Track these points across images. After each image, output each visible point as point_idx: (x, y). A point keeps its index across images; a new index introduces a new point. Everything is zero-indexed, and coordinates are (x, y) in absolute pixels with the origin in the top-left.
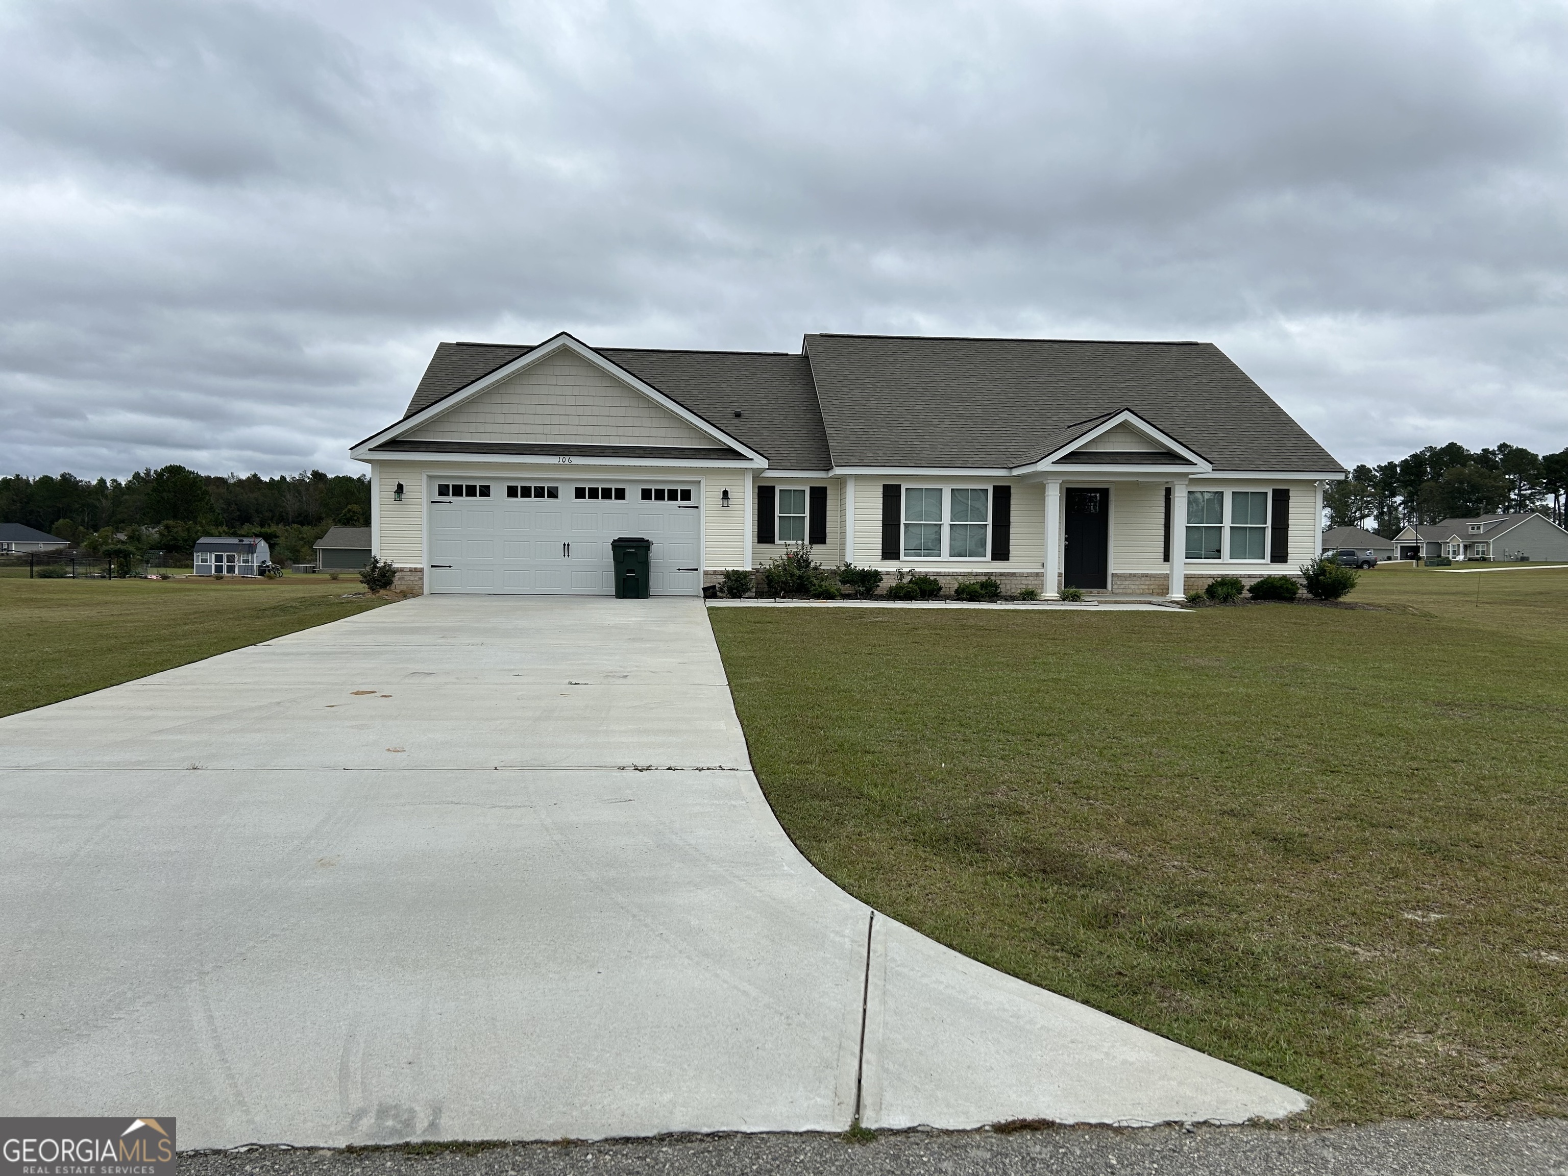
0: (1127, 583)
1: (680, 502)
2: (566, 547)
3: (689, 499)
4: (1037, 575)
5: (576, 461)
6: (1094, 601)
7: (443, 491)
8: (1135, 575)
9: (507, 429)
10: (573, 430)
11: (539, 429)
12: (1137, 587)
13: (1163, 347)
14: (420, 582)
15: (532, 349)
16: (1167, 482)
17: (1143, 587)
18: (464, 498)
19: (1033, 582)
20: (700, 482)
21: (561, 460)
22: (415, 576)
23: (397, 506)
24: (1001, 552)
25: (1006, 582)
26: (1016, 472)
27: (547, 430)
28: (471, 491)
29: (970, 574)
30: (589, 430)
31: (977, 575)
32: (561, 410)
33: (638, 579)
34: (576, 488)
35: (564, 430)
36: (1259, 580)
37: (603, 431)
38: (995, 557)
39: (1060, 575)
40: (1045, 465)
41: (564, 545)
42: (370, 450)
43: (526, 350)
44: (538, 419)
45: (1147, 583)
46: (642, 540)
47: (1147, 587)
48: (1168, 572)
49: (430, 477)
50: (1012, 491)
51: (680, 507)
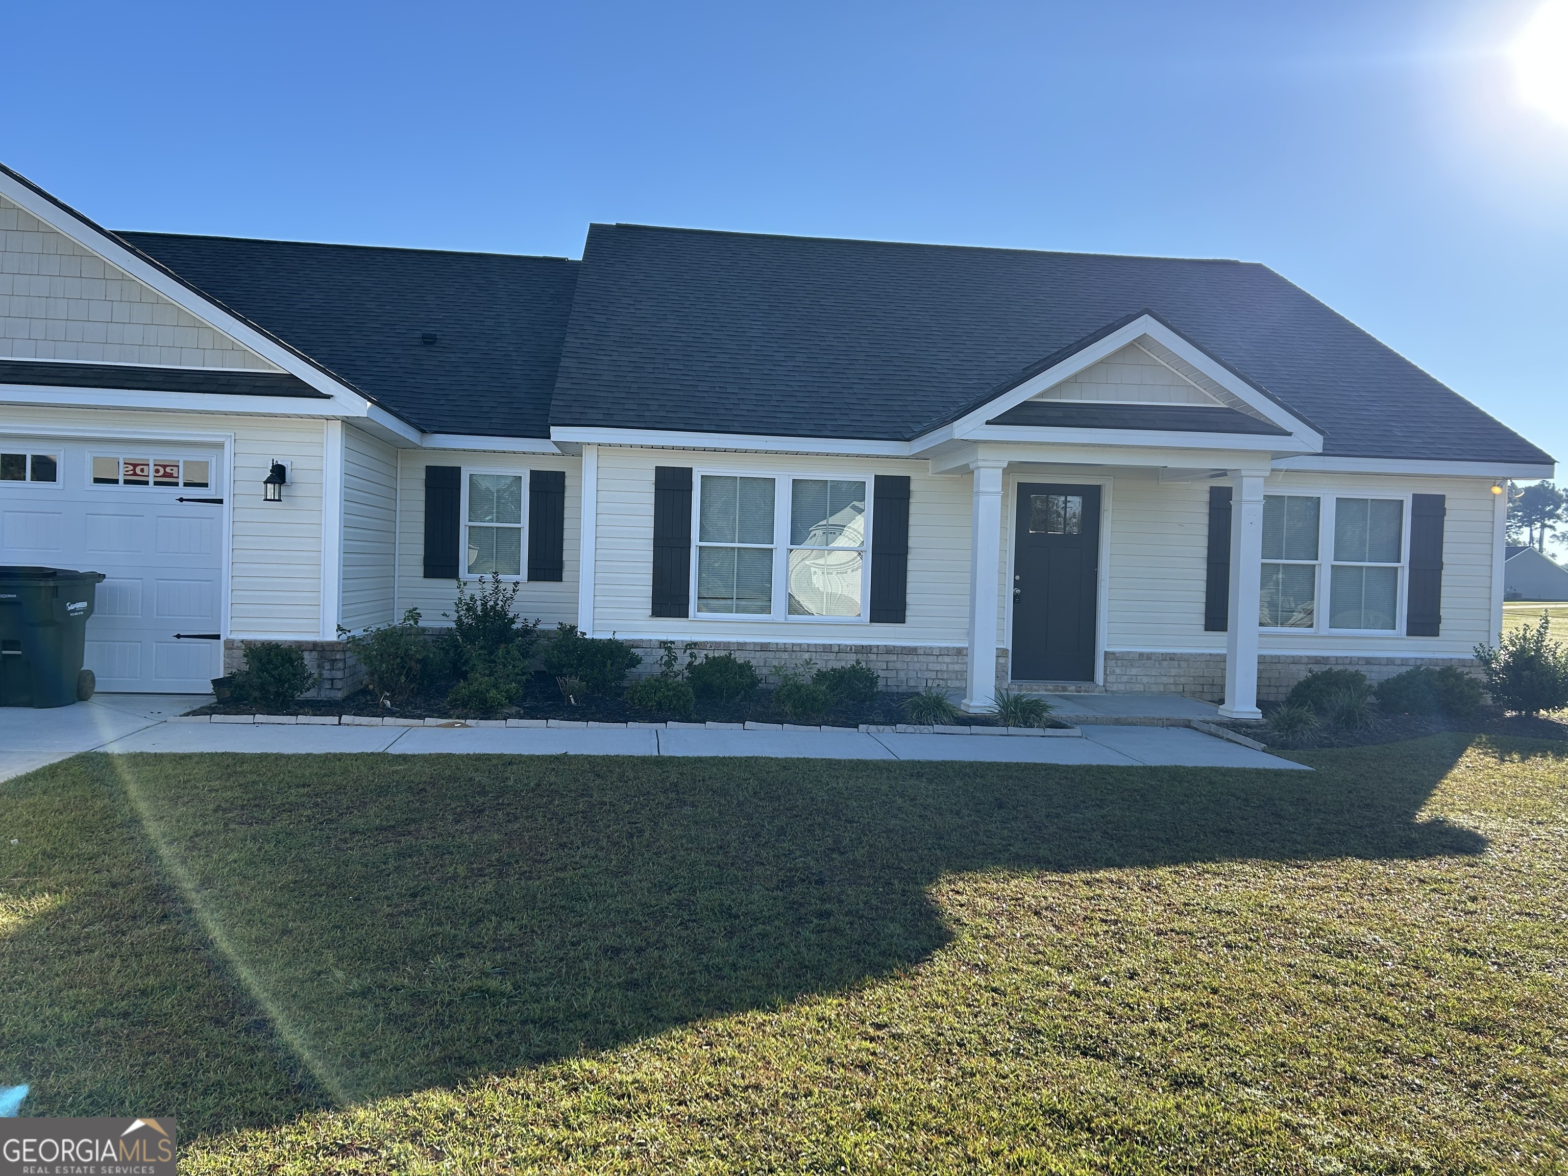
0: (1134, 671)
1: (180, 490)
3: (204, 483)
4: (959, 652)
8: (1149, 657)
12: (1153, 680)
16: (1223, 473)
17: (1165, 680)
19: (951, 667)
20: (221, 446)
24: (889, 605)
25: (898, 665)
29: (827, 649)
31: (841, 650)
33: (30, 663)
36: (1404, 670)
38: (877, 615)
39: (1001, 653)
45: (1173, 672)
47: (1171, 680)
48: (1224, 651)
50: (913, 487)
51: (181, 500)
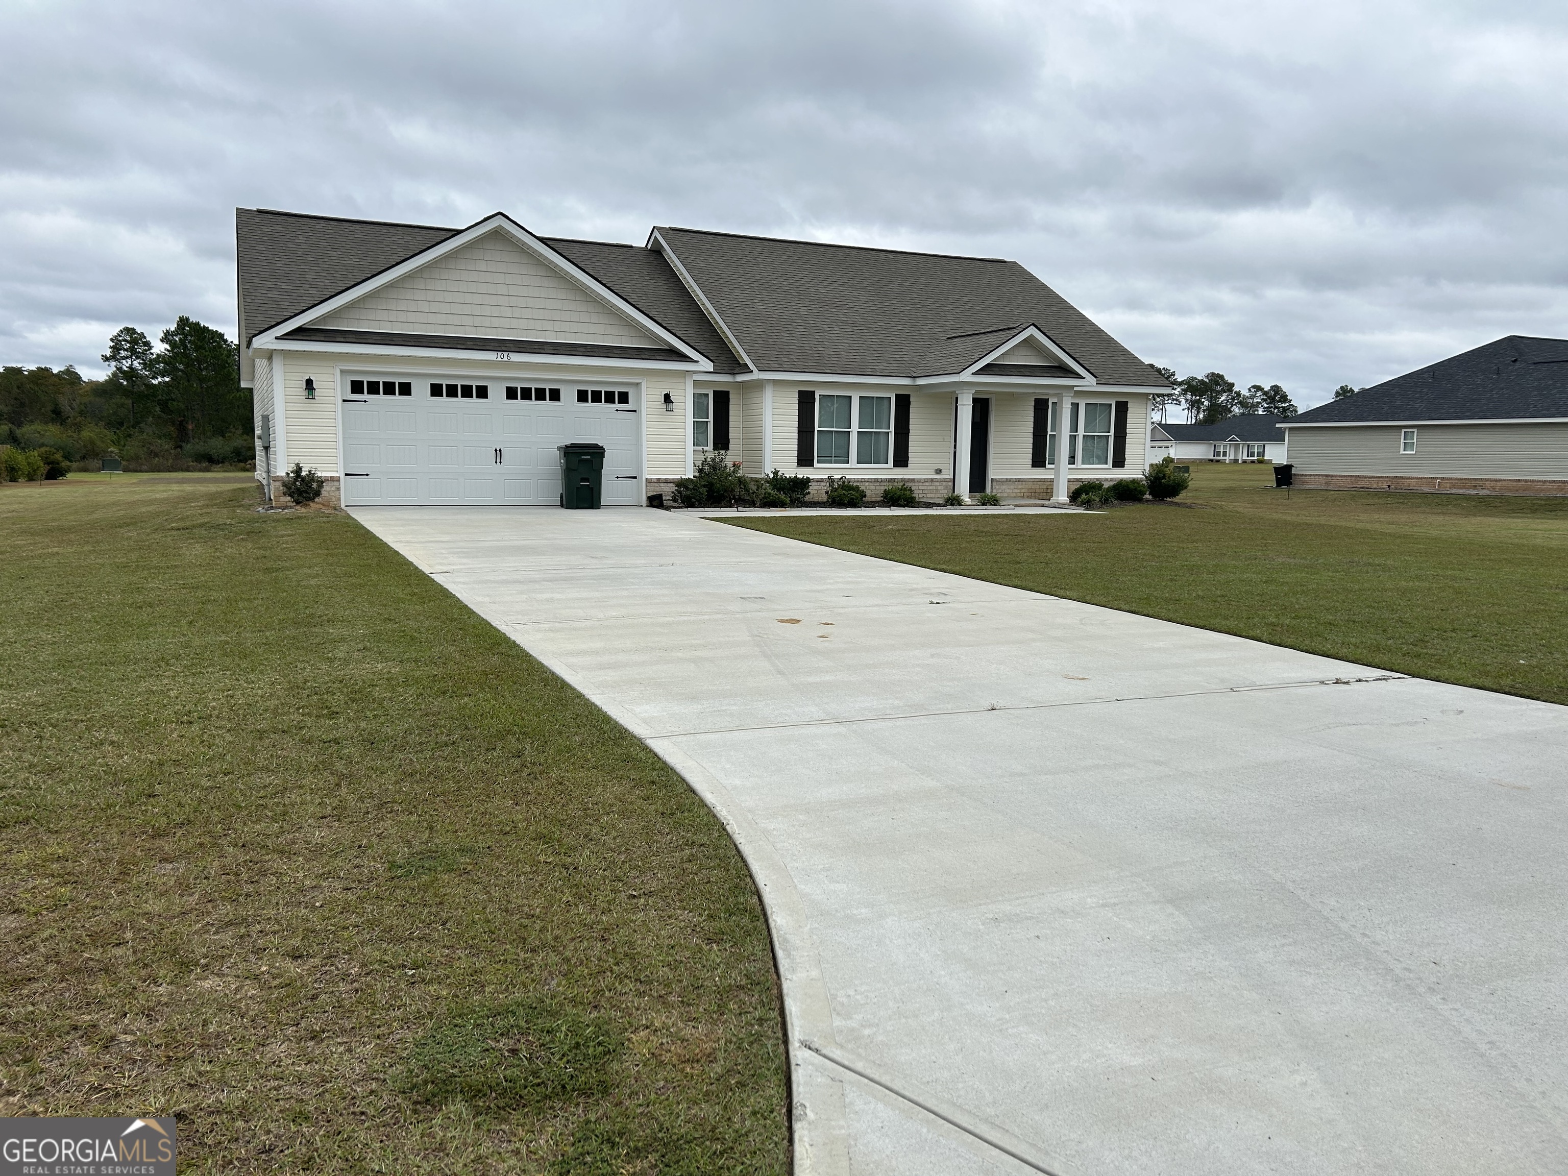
0: (1004, 487)
1: (617, 406)
2: (498, 453)
3: (627, 402)
4: (932, 480)
5: (516, 357)
6: (1009, 505)
7: (357, 387)
8: (1010, 480)
9: (432, 318)
10: (505, 323)
11: (468, 321)
12: (1011, 491)
13: (979, 262)
14: (337, 493)
15: (459, 232)
16: (1056, 394)
17: (1016, 491)
18: (381, 397)
19: (929, 488)
20: (637, 384)
21: (499, 356)
22: (332, 487)
23: (311, 405)
24: (901, 460)
26: (921, 382)
27: (478, 321)
28: (389, 389)
29: (877, 481)
30: (523, 324)
31: (882, 481)
32: (493, 300)
33: (592, 488)
34: (507, 388)
35: (496, 322)
36: (1112, 483)
37: (538, 325)
38: (896, 464)
40: (966, 376)
41: (496, 450)
42: (277, 338)
43: (451, 234)
44: (467, 309)
45: (1020, 487)
46: (596, 446)
47: (1019, 491)
48: (1053, 477)
49: (342, 371)
50: (911, 399)
51: (617, 410)
